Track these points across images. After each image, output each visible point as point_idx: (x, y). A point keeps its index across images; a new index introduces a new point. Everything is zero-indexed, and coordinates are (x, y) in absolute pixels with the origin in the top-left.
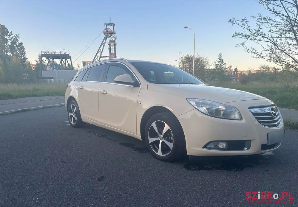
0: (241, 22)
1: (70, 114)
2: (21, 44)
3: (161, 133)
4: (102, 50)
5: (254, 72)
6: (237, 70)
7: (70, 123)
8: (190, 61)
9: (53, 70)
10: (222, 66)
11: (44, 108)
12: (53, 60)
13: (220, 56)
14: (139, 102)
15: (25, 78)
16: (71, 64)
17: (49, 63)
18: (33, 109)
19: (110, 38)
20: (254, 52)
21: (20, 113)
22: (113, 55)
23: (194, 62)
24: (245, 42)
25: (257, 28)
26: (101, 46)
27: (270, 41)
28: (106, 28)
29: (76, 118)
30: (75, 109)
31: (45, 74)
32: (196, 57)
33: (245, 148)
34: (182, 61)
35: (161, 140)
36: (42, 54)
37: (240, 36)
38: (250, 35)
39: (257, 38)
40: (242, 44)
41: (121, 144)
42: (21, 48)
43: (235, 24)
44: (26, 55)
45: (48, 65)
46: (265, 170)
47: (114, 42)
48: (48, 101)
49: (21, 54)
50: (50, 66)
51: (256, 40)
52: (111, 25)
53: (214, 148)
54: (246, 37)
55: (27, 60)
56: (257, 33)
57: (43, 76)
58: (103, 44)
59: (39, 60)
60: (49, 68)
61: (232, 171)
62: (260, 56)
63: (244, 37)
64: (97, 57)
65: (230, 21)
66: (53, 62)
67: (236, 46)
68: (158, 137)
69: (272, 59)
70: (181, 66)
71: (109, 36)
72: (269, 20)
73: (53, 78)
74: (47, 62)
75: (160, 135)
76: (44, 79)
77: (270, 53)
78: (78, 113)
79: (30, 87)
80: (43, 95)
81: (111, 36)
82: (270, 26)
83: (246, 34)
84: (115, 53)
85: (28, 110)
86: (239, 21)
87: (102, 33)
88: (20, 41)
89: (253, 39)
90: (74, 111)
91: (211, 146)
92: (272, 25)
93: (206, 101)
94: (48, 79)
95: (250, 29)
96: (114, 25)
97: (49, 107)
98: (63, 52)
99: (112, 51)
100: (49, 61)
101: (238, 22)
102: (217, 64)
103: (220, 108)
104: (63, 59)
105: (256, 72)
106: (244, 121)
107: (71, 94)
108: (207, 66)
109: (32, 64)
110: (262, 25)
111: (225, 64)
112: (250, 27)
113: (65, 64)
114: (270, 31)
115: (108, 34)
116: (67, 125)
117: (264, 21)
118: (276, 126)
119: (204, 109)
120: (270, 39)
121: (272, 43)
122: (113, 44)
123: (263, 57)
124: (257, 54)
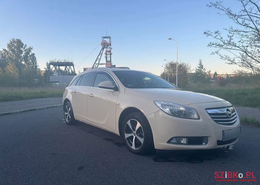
0: (214, 34)
1: (66, 113)
2: (34, 54)
3: (134, 130)
4: (100, 59)
5: (232, 76)
6: (217, 74)
7: (65, 121)
8: (174, 67)
9: (59, 75)
10: (202, 70)
11: (47, 108)
12: (59, 67)
13: (200, 62)
14: (118, 104)
15: (35, 83)
16: (74, 71)
17: (56, 70)
18: (38, 109)
19: (106, 49)
20: (227, 59)
21: (27, 112)
22: (109, 63)
23: (178, 68)
24: (219, 50)
25: (229, 39)
26: (99, 55)
27: (241, 50)
28: (103, 40)
29: (70, 117)
30: (70, 109)
31: (51, 79)
32: (179, 64)
33: (203, 143)
34: (167, 66)
35: (135, 135)
36: (50, 63)
37: (214, 46)
38: (223, 44)
39: (229, 47)
40: (217, 52)
41: (104, 139)
42: (33, 57)
43: (209, 35)
44: (37, 63)
45: (55, 71)
46: (222, 163)
47: (110, 51)
48: (52, 102)
49: (33, 63)
50: (56, 73)
51: (228, 49)
52: (108, 38)
53: (176, 143)
54: (220, 46)
55: (38, 67)
56: (228, 43)
57: (50, 81)
58: (100, 54)
59: (47, 67)
60: (55, 74)
61: (194, 163)
62: (233, 62)
63: (218, 46)
64: (95, 64)
65: (205, 33)
66: (59, 69)
67: (211, 54)
68: (132, 133)
69: (244, 64)
70: (166, 72)
71: (106, 47)
72: (239, 31)
73: (58, 82)
74: (54, 69)
75: (133, 131)
76: (51, 83)
77: (242, 60)
78: (71, 113)
79: (38, 90)
80: (49, 97)
81: (107, 47)
82: (240, 37)
83: (219, 44)
84: (110, 61)
85: (34, 110)
86: (213, 33)
87: (100, 44)
88: (32, 52)
89: (226, 48)
90: (68, 111)
91: (174, 141)
92: (242, 36)
93: (170, 103)
94: (54, 83)
95: (223, 40)
96: (110, 38)
97: (52, 107)
98: (67, 60)
99: (108, 59)
100: (56, 68)
102: (197, 69)
103: (181, 109)
104: (67, 67)
105: (234, 75)
106: (201, 120)
107: (67, 97)
108: (189, 71)
109: (42, 71)
110: (233, 36)
111: (205, 69)
112: (222, 38)
113: (69, 70)
114: (240, 41)
115: (105, 45)
116: (64, 122)
117: (235, 33)
118: (232, 124)
119: (168, 110)
120: (241, 48)
121: (243, 51)
122: (109, 53)
123: (235, 63)
124: (230, 60)
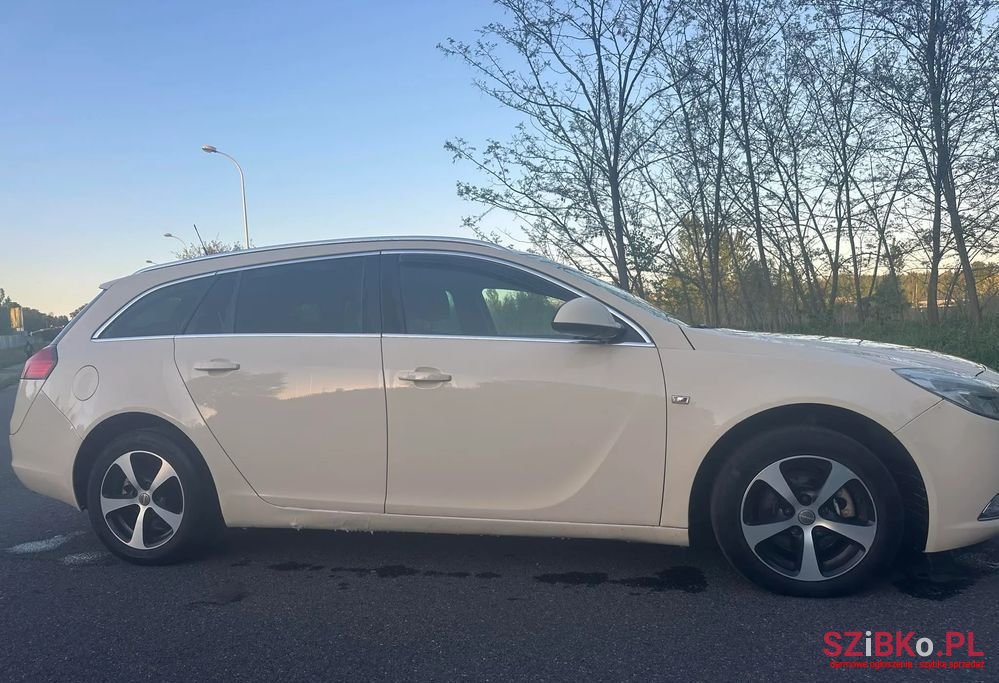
3: (805, 502)
14: (678, 399)
65: (449, 146)
68: (791, 514)
75: (801, 507)
101: (475, 155)
